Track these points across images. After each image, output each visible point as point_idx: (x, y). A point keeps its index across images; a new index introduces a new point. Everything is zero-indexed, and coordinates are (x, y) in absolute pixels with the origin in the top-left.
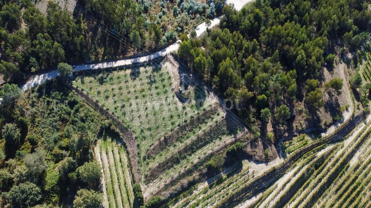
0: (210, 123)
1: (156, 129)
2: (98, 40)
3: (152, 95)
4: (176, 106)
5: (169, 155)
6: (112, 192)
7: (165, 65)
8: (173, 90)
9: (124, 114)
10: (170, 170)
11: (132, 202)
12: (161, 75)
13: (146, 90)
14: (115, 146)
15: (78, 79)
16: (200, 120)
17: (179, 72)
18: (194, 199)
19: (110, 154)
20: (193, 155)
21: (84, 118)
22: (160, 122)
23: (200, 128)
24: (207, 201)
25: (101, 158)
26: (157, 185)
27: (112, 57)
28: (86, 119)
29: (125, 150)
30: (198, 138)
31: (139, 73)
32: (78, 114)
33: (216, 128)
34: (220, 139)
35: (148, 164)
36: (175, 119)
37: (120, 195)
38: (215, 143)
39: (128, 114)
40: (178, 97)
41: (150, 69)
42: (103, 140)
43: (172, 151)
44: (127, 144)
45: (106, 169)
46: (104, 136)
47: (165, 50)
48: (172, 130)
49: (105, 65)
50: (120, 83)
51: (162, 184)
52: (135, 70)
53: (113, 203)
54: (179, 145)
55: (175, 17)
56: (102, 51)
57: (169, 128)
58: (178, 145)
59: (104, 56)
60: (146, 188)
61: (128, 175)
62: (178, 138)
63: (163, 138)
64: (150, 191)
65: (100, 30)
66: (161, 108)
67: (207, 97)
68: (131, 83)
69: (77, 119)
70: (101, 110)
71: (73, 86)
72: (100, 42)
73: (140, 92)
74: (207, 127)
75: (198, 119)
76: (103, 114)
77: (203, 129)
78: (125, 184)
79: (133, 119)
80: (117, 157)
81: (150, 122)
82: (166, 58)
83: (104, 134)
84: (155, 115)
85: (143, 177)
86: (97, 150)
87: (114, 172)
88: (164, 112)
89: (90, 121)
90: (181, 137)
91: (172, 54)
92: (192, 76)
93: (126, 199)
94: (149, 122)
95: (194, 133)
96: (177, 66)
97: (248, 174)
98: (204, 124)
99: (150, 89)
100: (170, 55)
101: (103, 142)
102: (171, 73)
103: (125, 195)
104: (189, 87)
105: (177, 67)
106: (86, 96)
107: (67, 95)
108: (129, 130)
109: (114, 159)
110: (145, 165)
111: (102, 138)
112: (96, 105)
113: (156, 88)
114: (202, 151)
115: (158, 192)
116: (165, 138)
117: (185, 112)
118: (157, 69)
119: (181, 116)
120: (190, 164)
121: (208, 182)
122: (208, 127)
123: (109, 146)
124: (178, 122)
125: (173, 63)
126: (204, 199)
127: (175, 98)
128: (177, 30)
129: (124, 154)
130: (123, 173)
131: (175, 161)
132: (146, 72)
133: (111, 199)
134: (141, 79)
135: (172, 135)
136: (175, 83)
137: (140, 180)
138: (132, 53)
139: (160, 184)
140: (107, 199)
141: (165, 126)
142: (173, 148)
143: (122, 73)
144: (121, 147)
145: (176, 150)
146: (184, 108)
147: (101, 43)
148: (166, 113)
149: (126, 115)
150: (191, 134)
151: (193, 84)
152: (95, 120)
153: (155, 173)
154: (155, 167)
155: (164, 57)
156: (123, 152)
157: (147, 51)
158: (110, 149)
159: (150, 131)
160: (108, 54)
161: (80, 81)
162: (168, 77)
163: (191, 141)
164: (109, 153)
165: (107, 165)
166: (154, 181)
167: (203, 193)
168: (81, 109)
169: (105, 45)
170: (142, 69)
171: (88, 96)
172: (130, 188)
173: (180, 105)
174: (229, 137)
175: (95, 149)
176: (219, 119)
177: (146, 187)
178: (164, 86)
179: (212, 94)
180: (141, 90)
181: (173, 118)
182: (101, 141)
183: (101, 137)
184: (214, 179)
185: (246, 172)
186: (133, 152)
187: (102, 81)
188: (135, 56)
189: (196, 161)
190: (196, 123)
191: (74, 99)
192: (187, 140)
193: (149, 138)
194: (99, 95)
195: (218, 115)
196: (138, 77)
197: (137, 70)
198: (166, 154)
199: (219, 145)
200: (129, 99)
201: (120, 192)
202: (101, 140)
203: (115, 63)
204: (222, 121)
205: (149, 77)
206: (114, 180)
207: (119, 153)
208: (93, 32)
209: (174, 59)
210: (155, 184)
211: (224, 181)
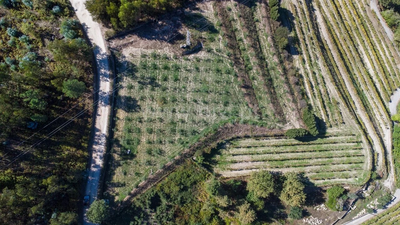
0: (238, 25)
1: (228, 95)
2: (42, 153)
3: (175, 89)
4: (202, 60)
5: (263, 88)
6: (281, 162)
7: (126, 56)
8: (176, 57)
9: (194, 132)
10: (277, 92)
11: (296, 142)
12: (145, 67)
13: (164, 95)
14: (228, 151)
15: (114, 192)
16: (232, 35)
17: (148, 39)
18: (307, 75)
19: (236, 158)
20: (267, 60)
21: (182, 187)
22: (219, 88)
23: (241, 40)
24: (313, 63)
25: (239, 170)
26: (290, 111)
27: (87, 134)
28: (183, 184)
29: (237, 140)
30: (252, 46)
31: (129, 99)
32: (172, 195)
33: (246, 20)
34: (257, 21)
35: (267, 116)
36: (221, 66)
37: (287, 154)
38: (260, 29)
39: (195, 127)
40: (189, 53)
41: (126, 81)
42: (216, 165)
43: (259, 82)
44: (234, 135)
45: (253, 165)
46: (210, 164)
47: (97, 47)
48: (236, 76)
49: (100, 148)
50: (139, 131)
51: (290, 105)
52: (121, 103)
53: (293, 163)
54: (254, 72)
55: (21, 7)
56: (67, 150)
57: (232, 78)
58: (254, 74)
59: (79, 147)
60: (290, 124)
61: (268, 141)
62: (246, 72)
63: (243, 90)
64: (294, 120)
65: (18, 148)
66: (200, 81)
67: (202, 14)
68: (145, 115)
69: (180, 196)
70: (178, 162)
71: (125, 199)
72: (47, 150)
73: (164, 105)
74: (242, 31)
75: (230, 37)
76: (184, 161)
77: (242, 36)
78: (276, 146)
79: (205, 122)
80: (242, 150)
81: (217, 101)
82: (115, 52)
83: (208, 163)
84: (207, 92)
85: (278, 124)
86: (226, 174)
87: (260, 157)
88: (208, 78)
89: (188, 179)
90: (246, 67)
91: (109, 39)
92: (163, 22)
93: (292, 148)
94: (215, 102)
95: (244, 50)
96: (134, 38)
97: (296, 7)
98: (236, 33)
99: (164, 89)
100: (111, 43)
101: (218, 166)
102: (146, 50)
103: (288, 149)
104: (180, 32)
105: (138, 39)
106: (149, 182)
107: (139, 209)
108: (219, 130)
109: (244, 154)
110: (267, 119)
111: (212, 165)
112: (168, 169)
113: (165, 79)
114: (266, 48)
115: (299, 112)
116: (243, 87)
117: (215, 51)
118: (131, 70)
119: (220, 59)
120: (278, 67)
121: (294, 55)
122: (243, 29)
123: (225, 158)
124: (227, 64)
125: (128, 43)
126: (311, 65)
127: (189, 58)
128: (57, 15)
129: (242, 142)
130: (263, 146)
131: (270, 83)
132: (131, 87)
133: (288, 164)
134: (143, 99)
135: (242, 77)
136: (166, 50)
137: (280, 128)
138: (87, 101)
139: (290, 108)
140: (287, 168)
141: (228, 83)
142: (256, 82)
143: (121, 125)
144: (232, 144)
145: (260, 78)
146: (210, 51)
147: (50, 149)
148: (209, 76)
149: (196, 130)
150: (245, 53)
151: (179, 26)
152: (189, 173)
153: (278, 111)
154: (273, 109)
155: (112, 52)
156: (238, 143)
157: (91, 76)
158: (230, 158)
159: (229, 103)
160: (78, 139)
161: (117, 190)
162: (153, 59)
163: (254, 57)
164: (235, 160)
165: (250, 164)
166: (285, 113)
167: (304, 64)
168: (167, 190)
169: (57, 144)
170: (123, 93)
171: (150, 179)
172: (283, 141)
173: (202, 55)
174: (258, 9)
175: (225, 176)
176: (237, 11)
177: (288, 124)
178: (166, 68)
179: (199, 5)
180: (163, 102)
181: (220, 69)
182: (217, 168)
183: (211, 167)
184: (292, 46)
185: (295, 8)
186: (248, 130)
187: (129, 156)
188: (96, 98)
189: (276, 60)
190: (234, 43)
191: (149, 200)
192: (251, 61)
193: (237, 106)
194: (153, 163)
195: (230, 10)
196: (137, 101)
197: (123, 101)
198: (260, 92)
199: (264, 25)
200: (173, 123)
201: (284, 153)
202: (215, 168)
203: (99, 130)
204: (240, 8)
205: (143, 84)
206: (269, 158)
207: (238, 148)
208: (21, 160)
209: (119, 39)
210: (288, 113)
211: (297, 37)
